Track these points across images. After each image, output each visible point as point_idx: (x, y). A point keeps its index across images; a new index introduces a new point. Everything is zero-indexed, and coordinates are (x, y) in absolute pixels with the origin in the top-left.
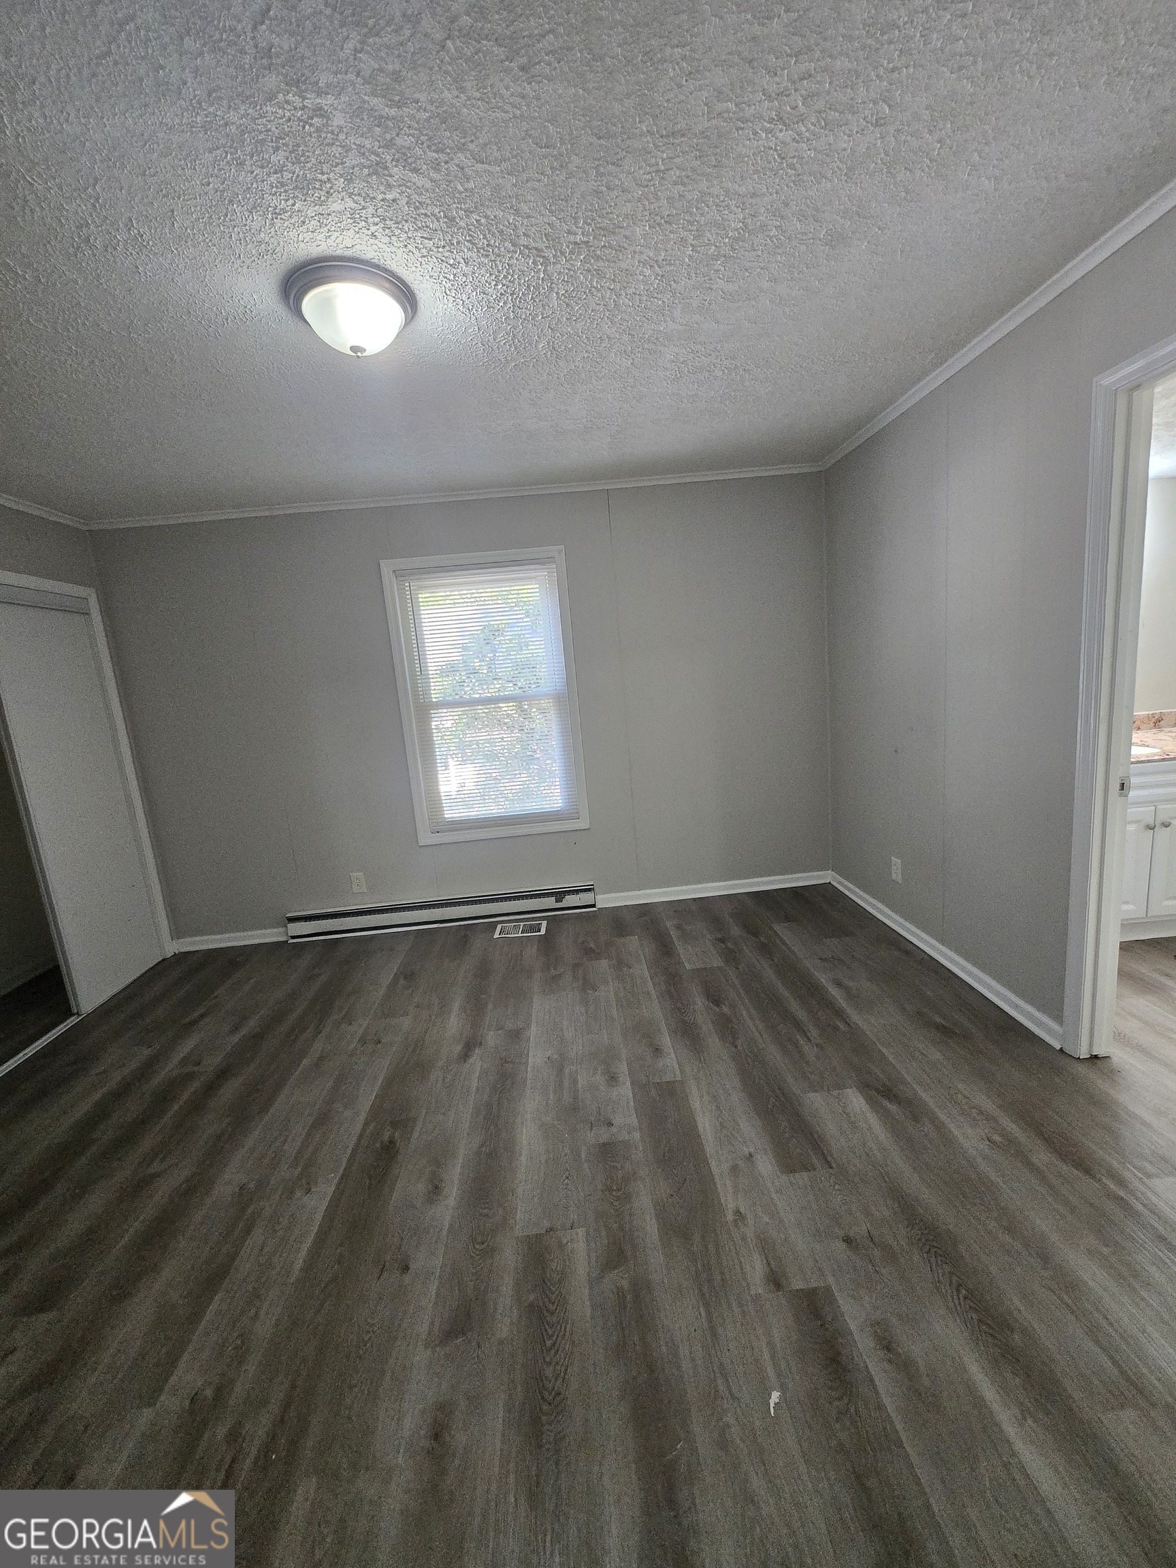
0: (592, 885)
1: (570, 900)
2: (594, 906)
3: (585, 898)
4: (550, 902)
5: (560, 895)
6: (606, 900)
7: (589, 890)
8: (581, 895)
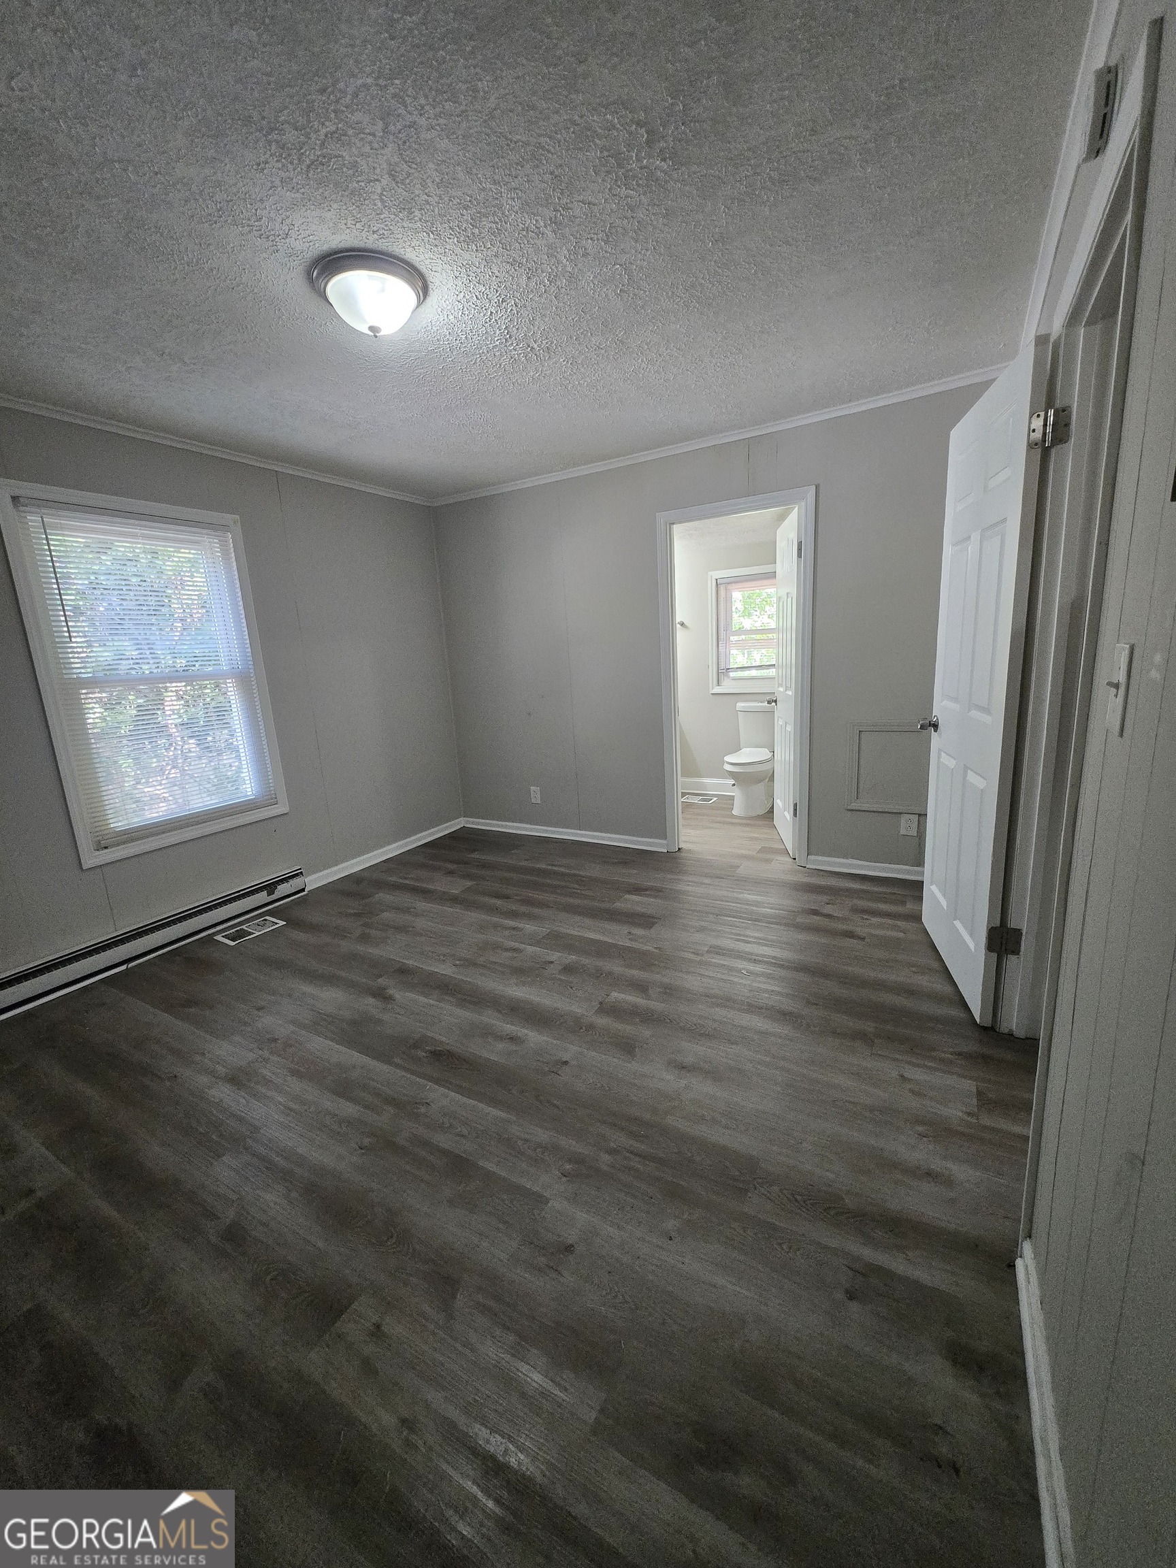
0: (300, 869)
1: (283, 889)
2: (303, 890)
3: (295, 884)
4: (262, 897)
5: (270, 887)
6: (313, 881)
7: (297, 875)
8: (291, 882)
